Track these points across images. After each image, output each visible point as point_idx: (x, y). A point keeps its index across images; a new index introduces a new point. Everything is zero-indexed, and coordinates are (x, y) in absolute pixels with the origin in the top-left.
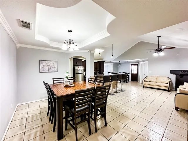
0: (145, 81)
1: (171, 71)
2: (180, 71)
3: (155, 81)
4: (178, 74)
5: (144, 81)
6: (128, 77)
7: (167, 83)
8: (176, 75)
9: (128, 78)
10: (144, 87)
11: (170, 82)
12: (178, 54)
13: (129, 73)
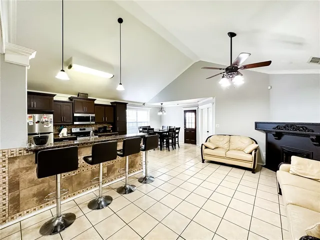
0: (206, 147)
1: (256, 123)
2: (276, 125)
3: (226, 146)
4: (270, 132)
5: (204, 147)
6: (178, 137)
7: (251, 153)
8: (267, 132)
9: (177, 139)
10: (203, 161)
11: (256, 150)
12: (269, 88)
13: (179, 129)
